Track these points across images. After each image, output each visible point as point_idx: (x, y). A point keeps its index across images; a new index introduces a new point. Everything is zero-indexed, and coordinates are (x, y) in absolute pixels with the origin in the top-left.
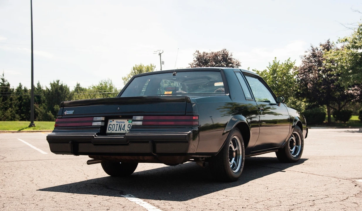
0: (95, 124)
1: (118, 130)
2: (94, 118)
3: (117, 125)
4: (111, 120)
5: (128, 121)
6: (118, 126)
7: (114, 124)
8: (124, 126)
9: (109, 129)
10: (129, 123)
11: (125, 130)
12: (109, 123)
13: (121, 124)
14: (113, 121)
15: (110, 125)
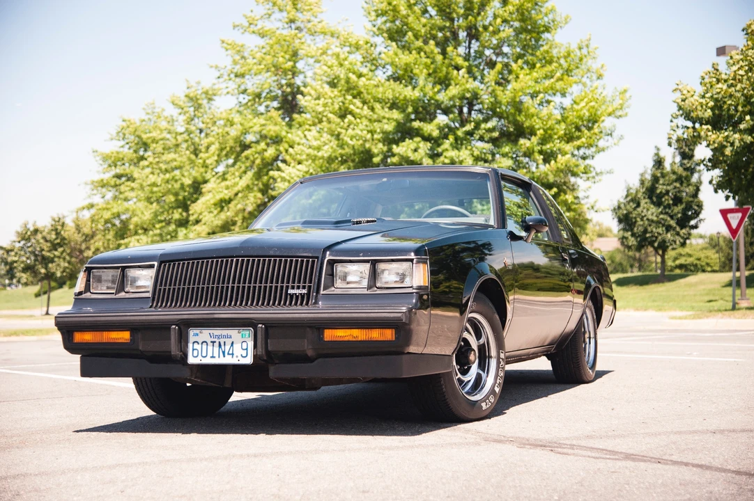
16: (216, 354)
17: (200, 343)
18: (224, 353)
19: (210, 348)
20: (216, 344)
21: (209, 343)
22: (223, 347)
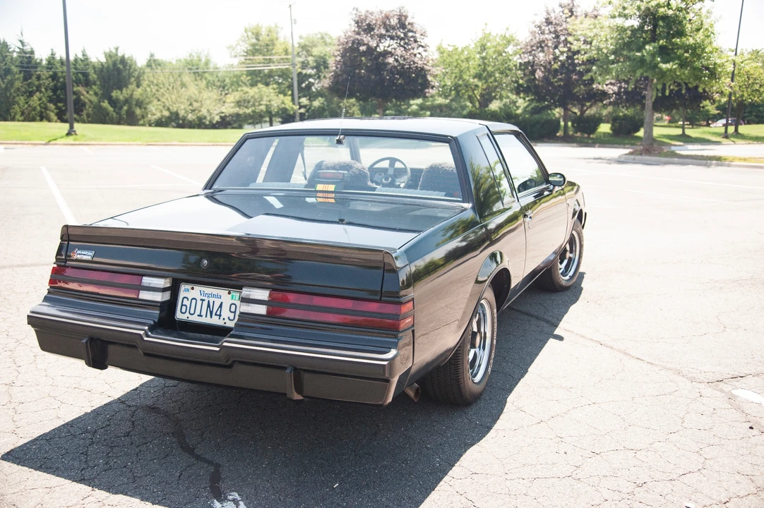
0: (144, 295)
1: (206, 316)
2: (144, 278)
3: (203, 300)
4: (188, 287)
5: (229, 293)
6: (205, 304)
7: (195, 299)
8: (221, 306)
9: (184, 310)
10: (232, 298)
11: (222, 318)
12: (182, 294)
13: (211, 300)
14: (193, 288)
15: (185, 300)
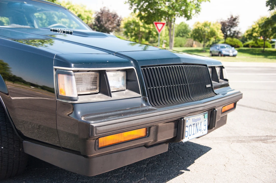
16: (195, 133)
17: (188, 126)
18: (198, 130)
19: (193, 128)
20: (195, 125)
21: (192, 125)
22: (197, 126)
